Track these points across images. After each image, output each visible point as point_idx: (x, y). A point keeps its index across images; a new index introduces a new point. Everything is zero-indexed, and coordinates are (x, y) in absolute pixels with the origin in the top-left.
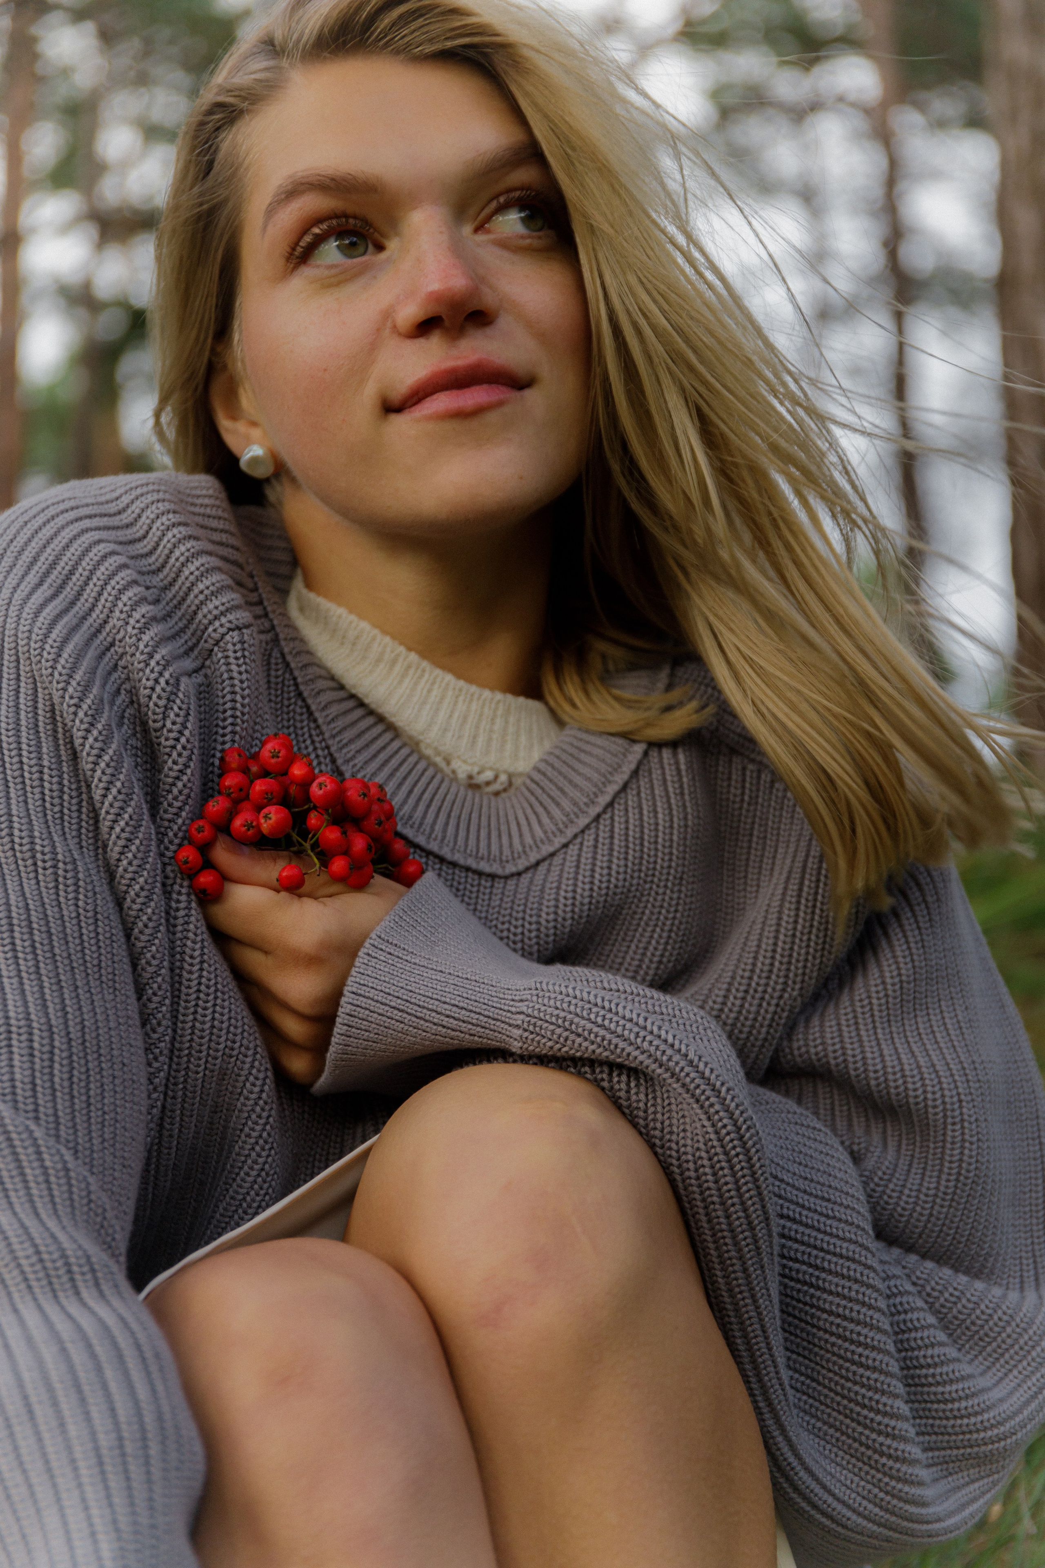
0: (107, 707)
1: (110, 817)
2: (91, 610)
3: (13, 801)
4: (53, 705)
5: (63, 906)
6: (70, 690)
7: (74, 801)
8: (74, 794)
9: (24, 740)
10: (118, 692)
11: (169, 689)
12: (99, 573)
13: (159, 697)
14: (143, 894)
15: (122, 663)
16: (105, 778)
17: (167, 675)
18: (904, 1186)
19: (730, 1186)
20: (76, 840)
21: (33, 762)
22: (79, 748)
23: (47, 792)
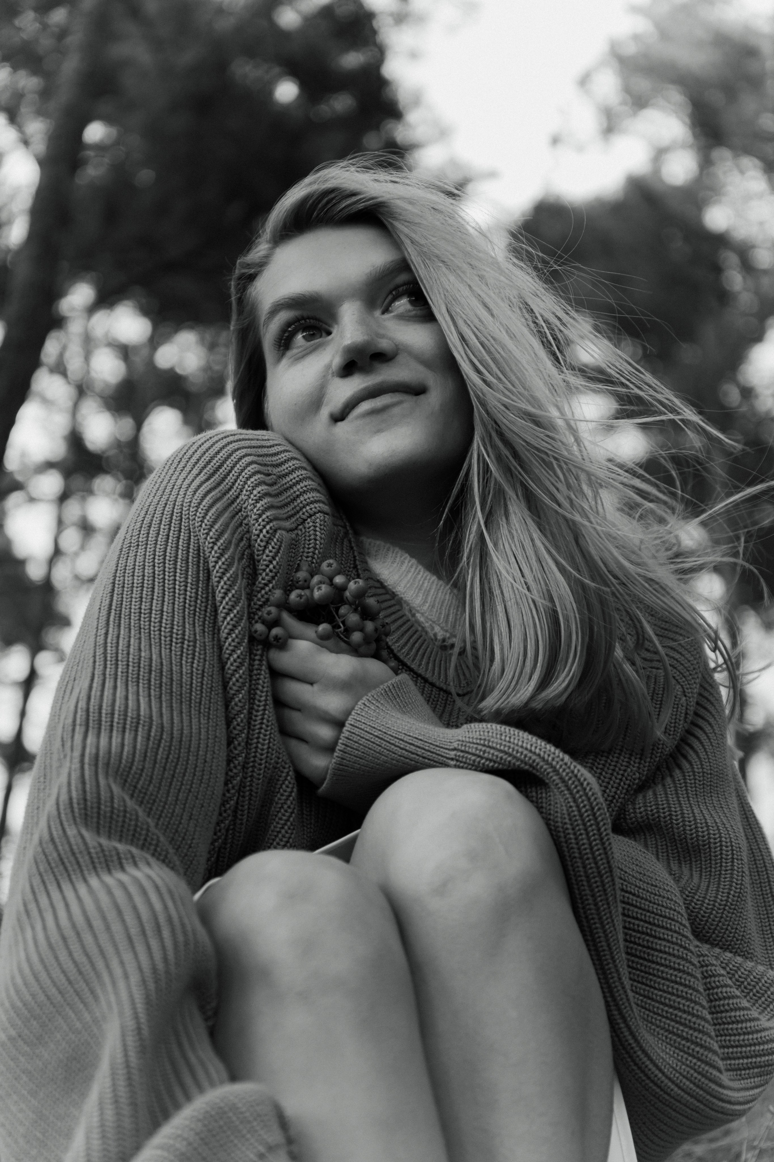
0: (233, 546)
1: (225, 611)
2: (230, 490)
3: (166, 603)
4: (199, 546)
5: (184, 666)
6: (211, 534)
7: (203, 604)
8: (204, 600)
9: (178, 567)
10: (242, 539)
11: (268, 536)
12: (236, 469)
13: (261, 541)
14: (239, 660)
15: (245, 522)
16: (225, 587)
17: (268, 527)
18: (705, 898)
19: (586, 846)
20: (201, 628)
21: (182, 580)
22: (211, 569)
23: (188, 598)
